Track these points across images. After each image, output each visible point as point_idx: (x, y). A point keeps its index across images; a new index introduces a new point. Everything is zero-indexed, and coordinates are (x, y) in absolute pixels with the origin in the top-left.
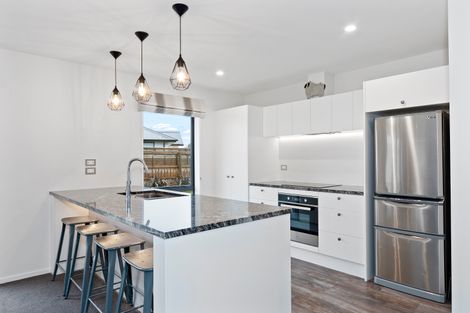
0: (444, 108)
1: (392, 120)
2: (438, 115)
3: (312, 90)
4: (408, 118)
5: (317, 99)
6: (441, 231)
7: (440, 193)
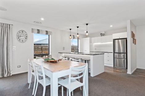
0: (126, 39)
1: (117, 40)
2: (125, 40)
3: (102, 35)
4: (120, 40)
5: (103, 36)
6: (126, 58)
7: (126, 52)
